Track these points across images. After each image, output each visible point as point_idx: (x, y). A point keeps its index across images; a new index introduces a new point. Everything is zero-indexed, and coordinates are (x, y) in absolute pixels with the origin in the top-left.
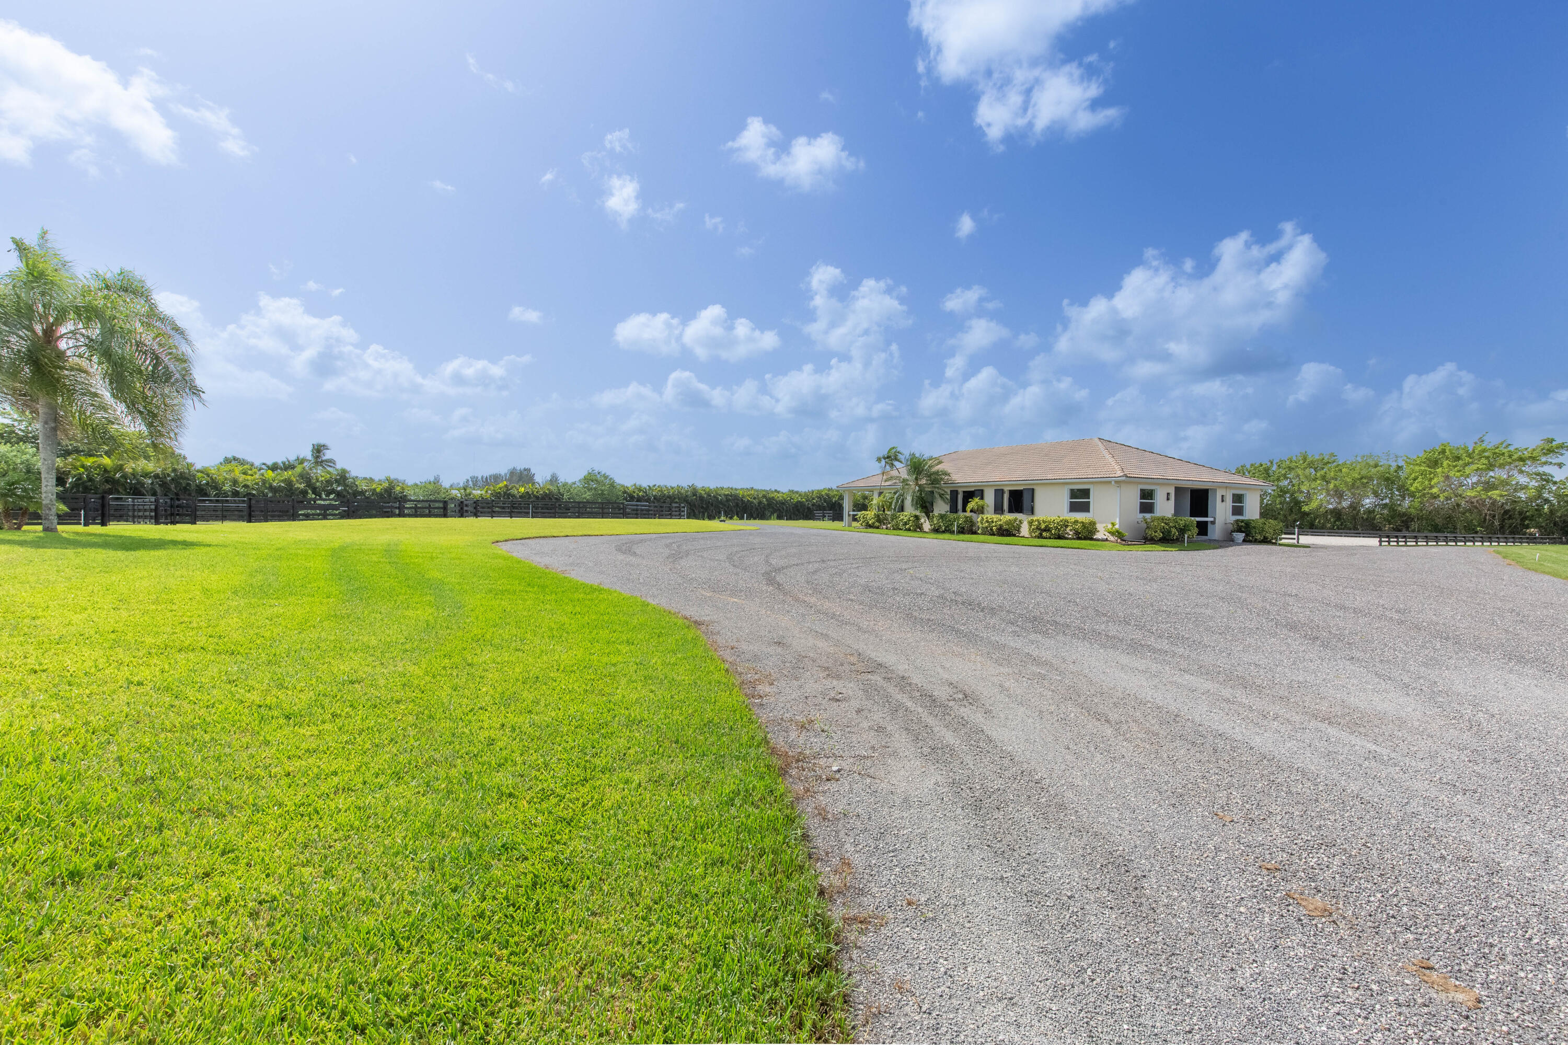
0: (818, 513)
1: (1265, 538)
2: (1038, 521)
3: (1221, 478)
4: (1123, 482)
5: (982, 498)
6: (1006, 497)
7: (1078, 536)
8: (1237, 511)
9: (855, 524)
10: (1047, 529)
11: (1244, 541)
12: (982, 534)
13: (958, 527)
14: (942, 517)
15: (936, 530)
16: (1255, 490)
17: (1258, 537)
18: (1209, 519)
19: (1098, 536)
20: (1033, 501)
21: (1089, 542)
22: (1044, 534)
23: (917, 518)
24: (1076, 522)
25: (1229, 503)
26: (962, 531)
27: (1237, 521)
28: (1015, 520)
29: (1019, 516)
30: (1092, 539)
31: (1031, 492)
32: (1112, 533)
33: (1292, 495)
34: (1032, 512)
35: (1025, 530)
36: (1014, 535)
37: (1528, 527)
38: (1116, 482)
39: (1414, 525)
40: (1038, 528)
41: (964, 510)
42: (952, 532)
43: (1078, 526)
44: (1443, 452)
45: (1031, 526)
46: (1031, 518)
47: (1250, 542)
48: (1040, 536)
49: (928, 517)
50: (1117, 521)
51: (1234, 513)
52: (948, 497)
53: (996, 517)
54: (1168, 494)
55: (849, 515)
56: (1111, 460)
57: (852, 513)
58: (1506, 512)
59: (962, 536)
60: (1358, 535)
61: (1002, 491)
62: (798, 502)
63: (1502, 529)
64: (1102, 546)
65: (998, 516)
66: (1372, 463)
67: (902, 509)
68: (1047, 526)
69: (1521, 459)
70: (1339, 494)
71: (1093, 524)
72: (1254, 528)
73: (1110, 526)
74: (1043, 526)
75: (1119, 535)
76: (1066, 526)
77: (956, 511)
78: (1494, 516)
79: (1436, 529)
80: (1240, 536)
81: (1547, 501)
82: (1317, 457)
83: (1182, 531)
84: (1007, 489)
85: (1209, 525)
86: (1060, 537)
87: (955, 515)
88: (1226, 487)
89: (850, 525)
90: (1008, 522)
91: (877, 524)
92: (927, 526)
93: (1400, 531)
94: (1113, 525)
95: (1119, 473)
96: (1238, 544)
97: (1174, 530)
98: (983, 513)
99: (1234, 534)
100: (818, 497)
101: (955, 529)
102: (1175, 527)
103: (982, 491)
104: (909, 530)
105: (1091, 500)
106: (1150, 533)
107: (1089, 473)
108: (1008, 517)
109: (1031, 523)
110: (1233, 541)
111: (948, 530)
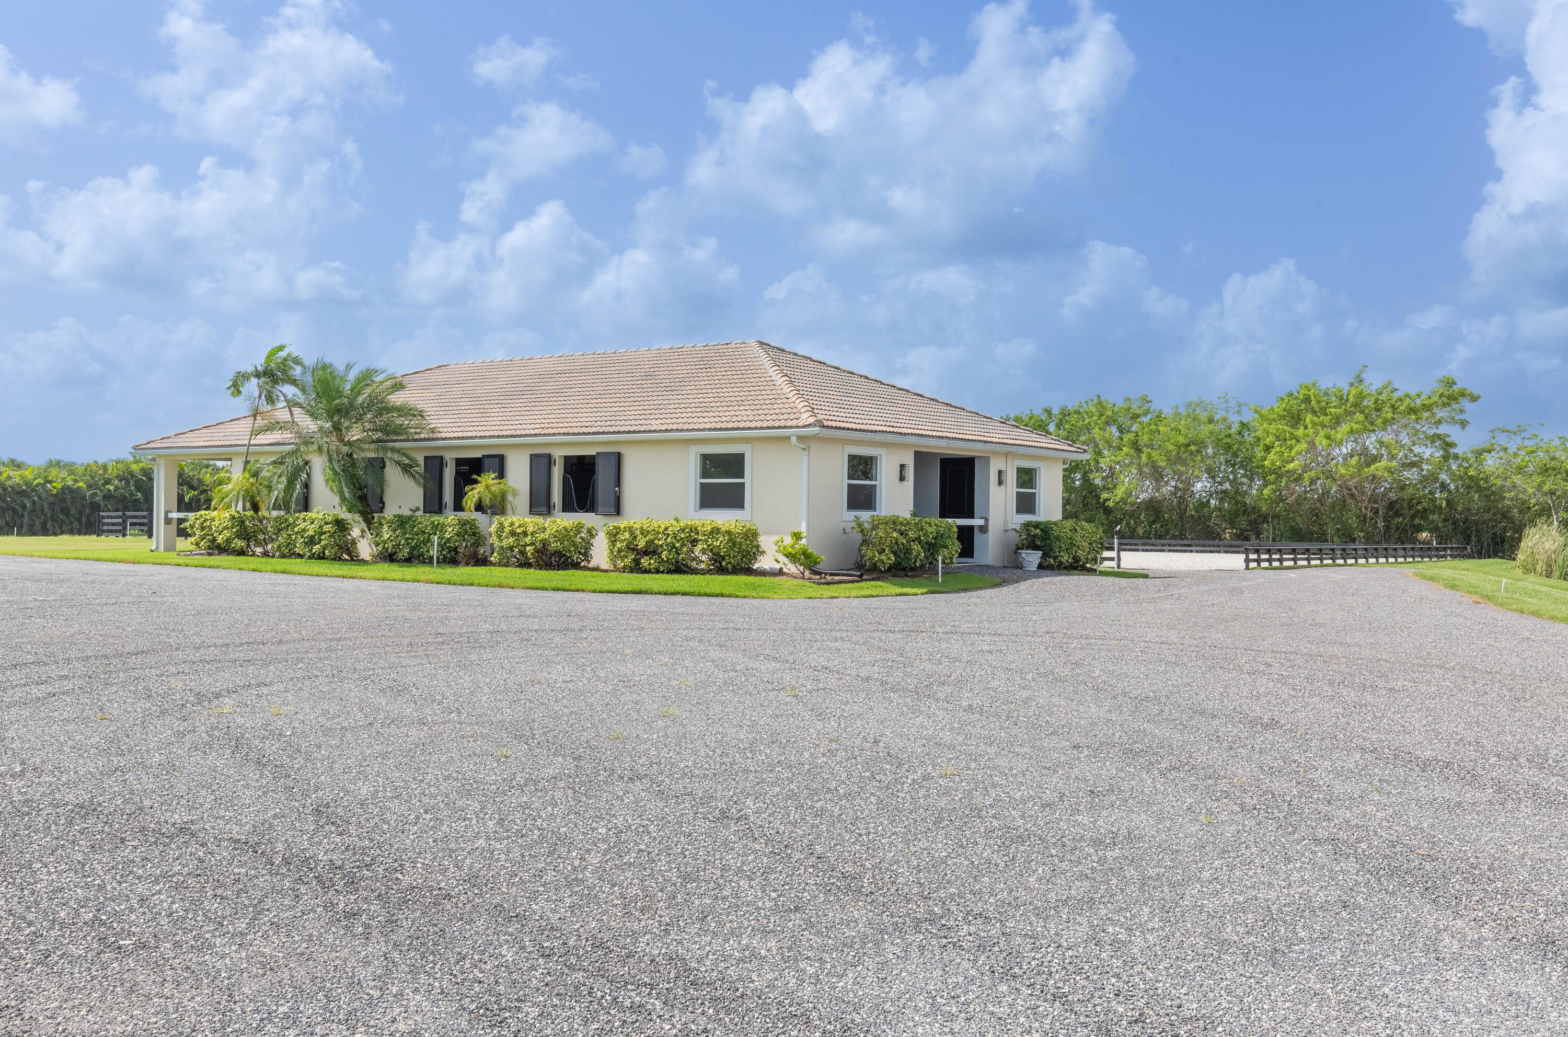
0: (110, 517)
1: (1076, 559)
2: (631, 530)
3: (998, 434)
4: (815, 437)
5: (501, 475)
6: (557, 473)
7: (720, 566)
8: (1026, 503)
9: (183, 544)
10: (651, 551)
11: (1041, 567)
12: (500, 564)
13: (442, 547)
14: (402, 522)
15: (390, 557)
16: (1056, 459)
17: (1066, 558)
18: (976, 522)
19: (765, 563)
20: (618, 483)
21: (742, 579)
22: (645, 562)
23: (341, 525)
24: (715, 531)
25: (1011, 487)
26: (451, 558)
27: (1027, 525)
28: (579, 528)
29: (587, 519)
30: (749, 571)
31: (614, 461)
32: (792, 557)
33: (1085, 475)
34: (617, 510)
35: (600, 553)
36: (576, 566)
37: (1419, 529)
38: (800, 438)
39: (1268, 530)
40: (632, 548)
41: (458, 506)
42: (430, 561)
43: (720, 542)
44: (1307, 400)
45: (613, 543)
46: (614, 522)
47: (1050, 568)
48: (637, 568)
49: (369, 522)
50: (803, 528)
51: (1020, 510)
52: (421, 469)
53: (532, 522)
54: (902, 467)
55: (168, 521)
56: (786, 389)
57: (175, 515)
58: (1391, 505)
59: (450, 572)
60: (1186, 548)
61: (549, 460)
62: (66, 489)
63: (1387, 535)
64: (772, 588)
65: (539, 520)
66: (1203, 416)
67: (306, 505)
68: (651, 542)
69: (1412, 411)
70: (1157, 475)
71: (751, 535)
72: (1058, 538)
73: (788, 540)
74: (641, 543)
75: (806, 559)
76: (694, 542)
77: (440, 510)
78: (1377, 512)
79: (1298, 535)
80: (1032, 558)
81: (1444, 487)
82: (1121, 404)
83: (932, 548)
84: (558, 454)
85: (977, 533)
86: (679, 569)
87: (436, 518)
88: (1007, 454)
89: (170, 548)
90: (563, 535)
91: (239, 543)
92: (365, 549)
93: (1247, 539)
94: (797, 536)
95: (806, 418)
96: (1031, 575)
97: (916, 547)
98: (503, 512)
99: (1024, 553)
100: (120, 478)
101: (434, 552)
102: (918, 540)
103: (501, 459)
104: (321, 557)
105: (747, 480)
106: (870, 553)
107: (744, 416)
108: (563, 521)
109: (613, 536)
110: (1020, 567)
111: (415, 558)
